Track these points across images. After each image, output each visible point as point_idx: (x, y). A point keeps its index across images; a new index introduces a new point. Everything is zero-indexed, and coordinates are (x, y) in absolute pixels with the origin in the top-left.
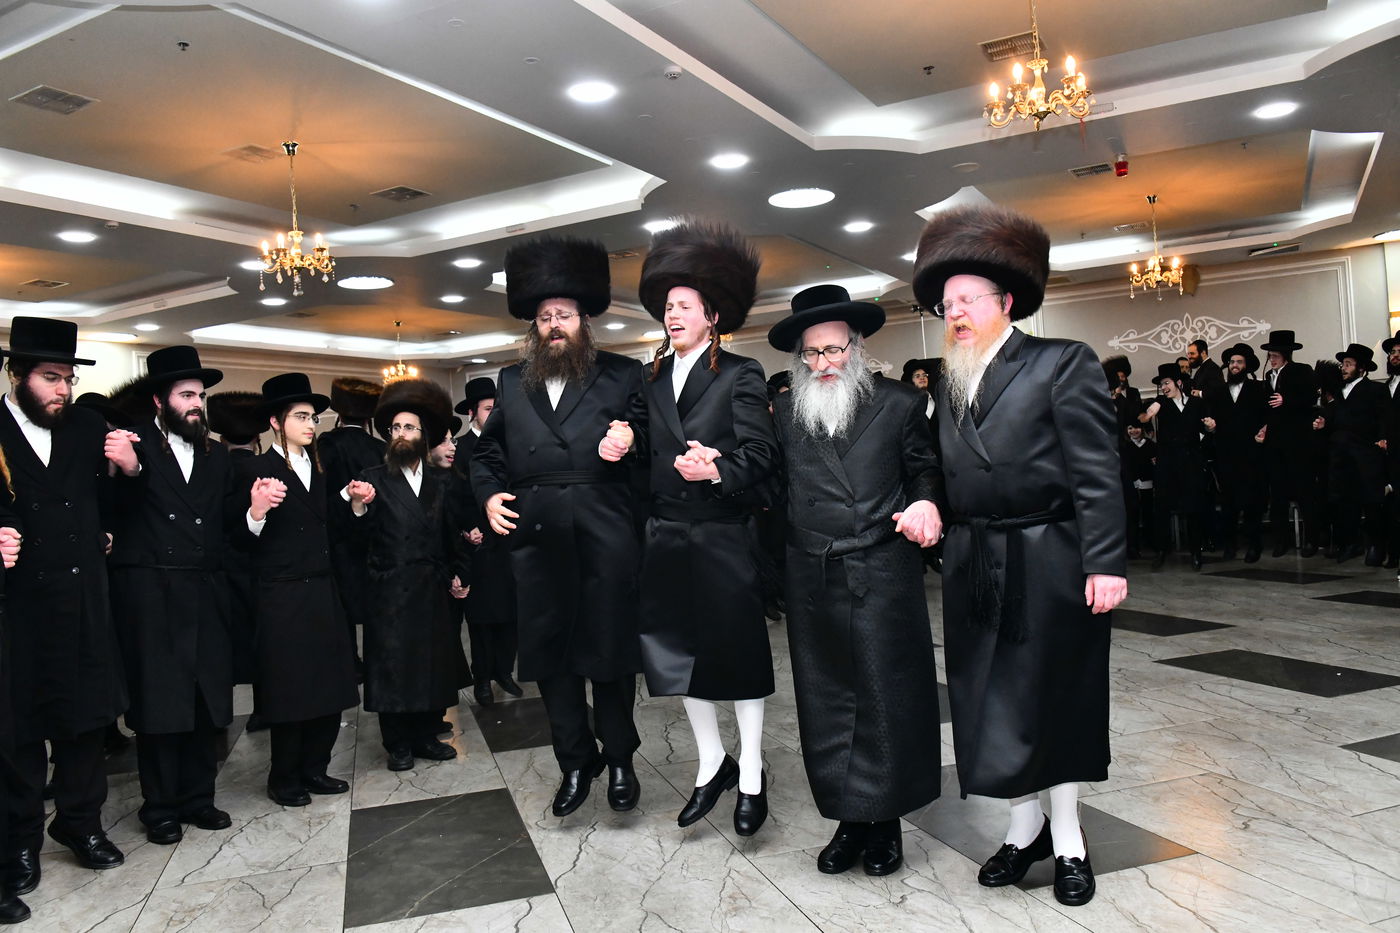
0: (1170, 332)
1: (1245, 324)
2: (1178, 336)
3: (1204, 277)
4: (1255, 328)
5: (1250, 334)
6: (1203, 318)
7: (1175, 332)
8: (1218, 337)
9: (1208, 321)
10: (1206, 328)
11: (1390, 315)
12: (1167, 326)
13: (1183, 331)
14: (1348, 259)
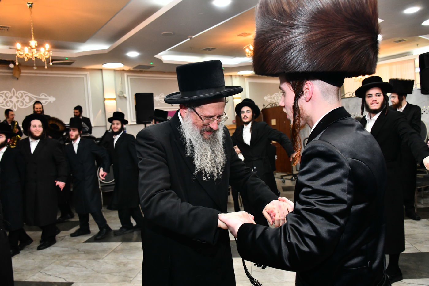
0: (4, 97)
1: (43, 97)
2: (8, 100)
3: (22, 71)
4: (48, 99)
5: (46, 102)
6: (22, 92)
7: (7, 97)
8: (30, 102)
9: (25, 93)
10: (24, 97)
11: (105, 99)
12: (3, 93)
13: (11, 97)
14: (88, 73)
